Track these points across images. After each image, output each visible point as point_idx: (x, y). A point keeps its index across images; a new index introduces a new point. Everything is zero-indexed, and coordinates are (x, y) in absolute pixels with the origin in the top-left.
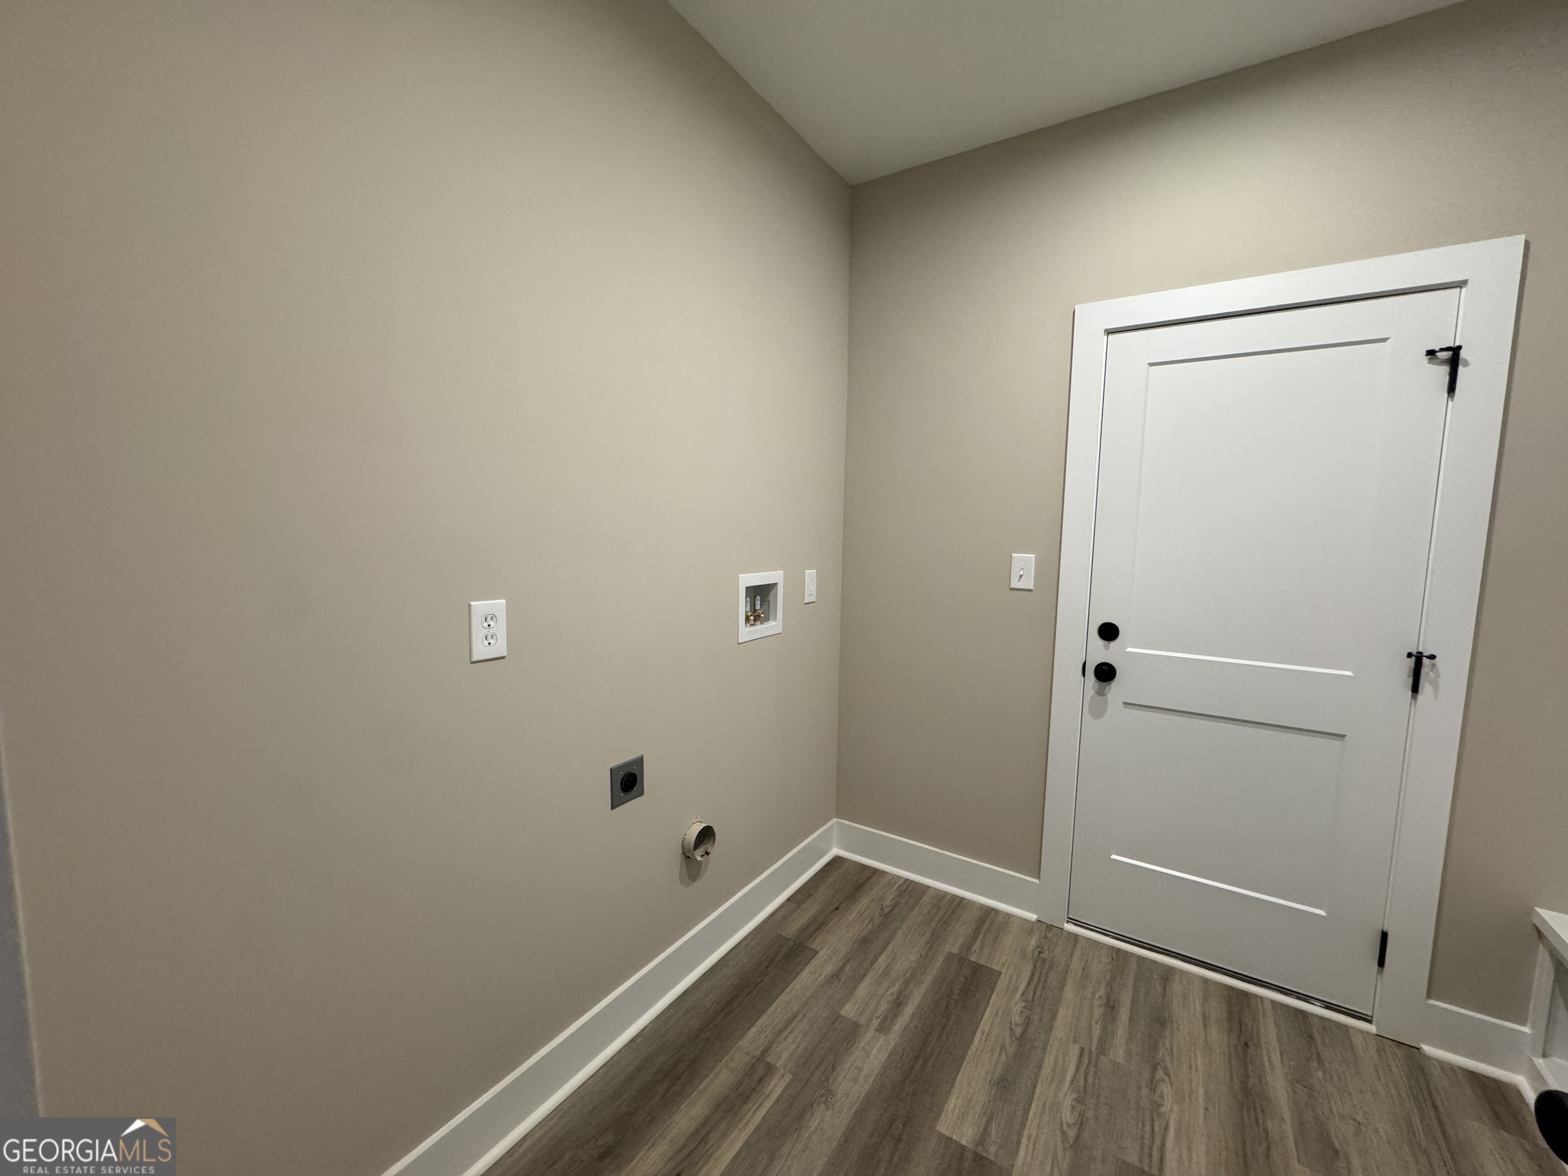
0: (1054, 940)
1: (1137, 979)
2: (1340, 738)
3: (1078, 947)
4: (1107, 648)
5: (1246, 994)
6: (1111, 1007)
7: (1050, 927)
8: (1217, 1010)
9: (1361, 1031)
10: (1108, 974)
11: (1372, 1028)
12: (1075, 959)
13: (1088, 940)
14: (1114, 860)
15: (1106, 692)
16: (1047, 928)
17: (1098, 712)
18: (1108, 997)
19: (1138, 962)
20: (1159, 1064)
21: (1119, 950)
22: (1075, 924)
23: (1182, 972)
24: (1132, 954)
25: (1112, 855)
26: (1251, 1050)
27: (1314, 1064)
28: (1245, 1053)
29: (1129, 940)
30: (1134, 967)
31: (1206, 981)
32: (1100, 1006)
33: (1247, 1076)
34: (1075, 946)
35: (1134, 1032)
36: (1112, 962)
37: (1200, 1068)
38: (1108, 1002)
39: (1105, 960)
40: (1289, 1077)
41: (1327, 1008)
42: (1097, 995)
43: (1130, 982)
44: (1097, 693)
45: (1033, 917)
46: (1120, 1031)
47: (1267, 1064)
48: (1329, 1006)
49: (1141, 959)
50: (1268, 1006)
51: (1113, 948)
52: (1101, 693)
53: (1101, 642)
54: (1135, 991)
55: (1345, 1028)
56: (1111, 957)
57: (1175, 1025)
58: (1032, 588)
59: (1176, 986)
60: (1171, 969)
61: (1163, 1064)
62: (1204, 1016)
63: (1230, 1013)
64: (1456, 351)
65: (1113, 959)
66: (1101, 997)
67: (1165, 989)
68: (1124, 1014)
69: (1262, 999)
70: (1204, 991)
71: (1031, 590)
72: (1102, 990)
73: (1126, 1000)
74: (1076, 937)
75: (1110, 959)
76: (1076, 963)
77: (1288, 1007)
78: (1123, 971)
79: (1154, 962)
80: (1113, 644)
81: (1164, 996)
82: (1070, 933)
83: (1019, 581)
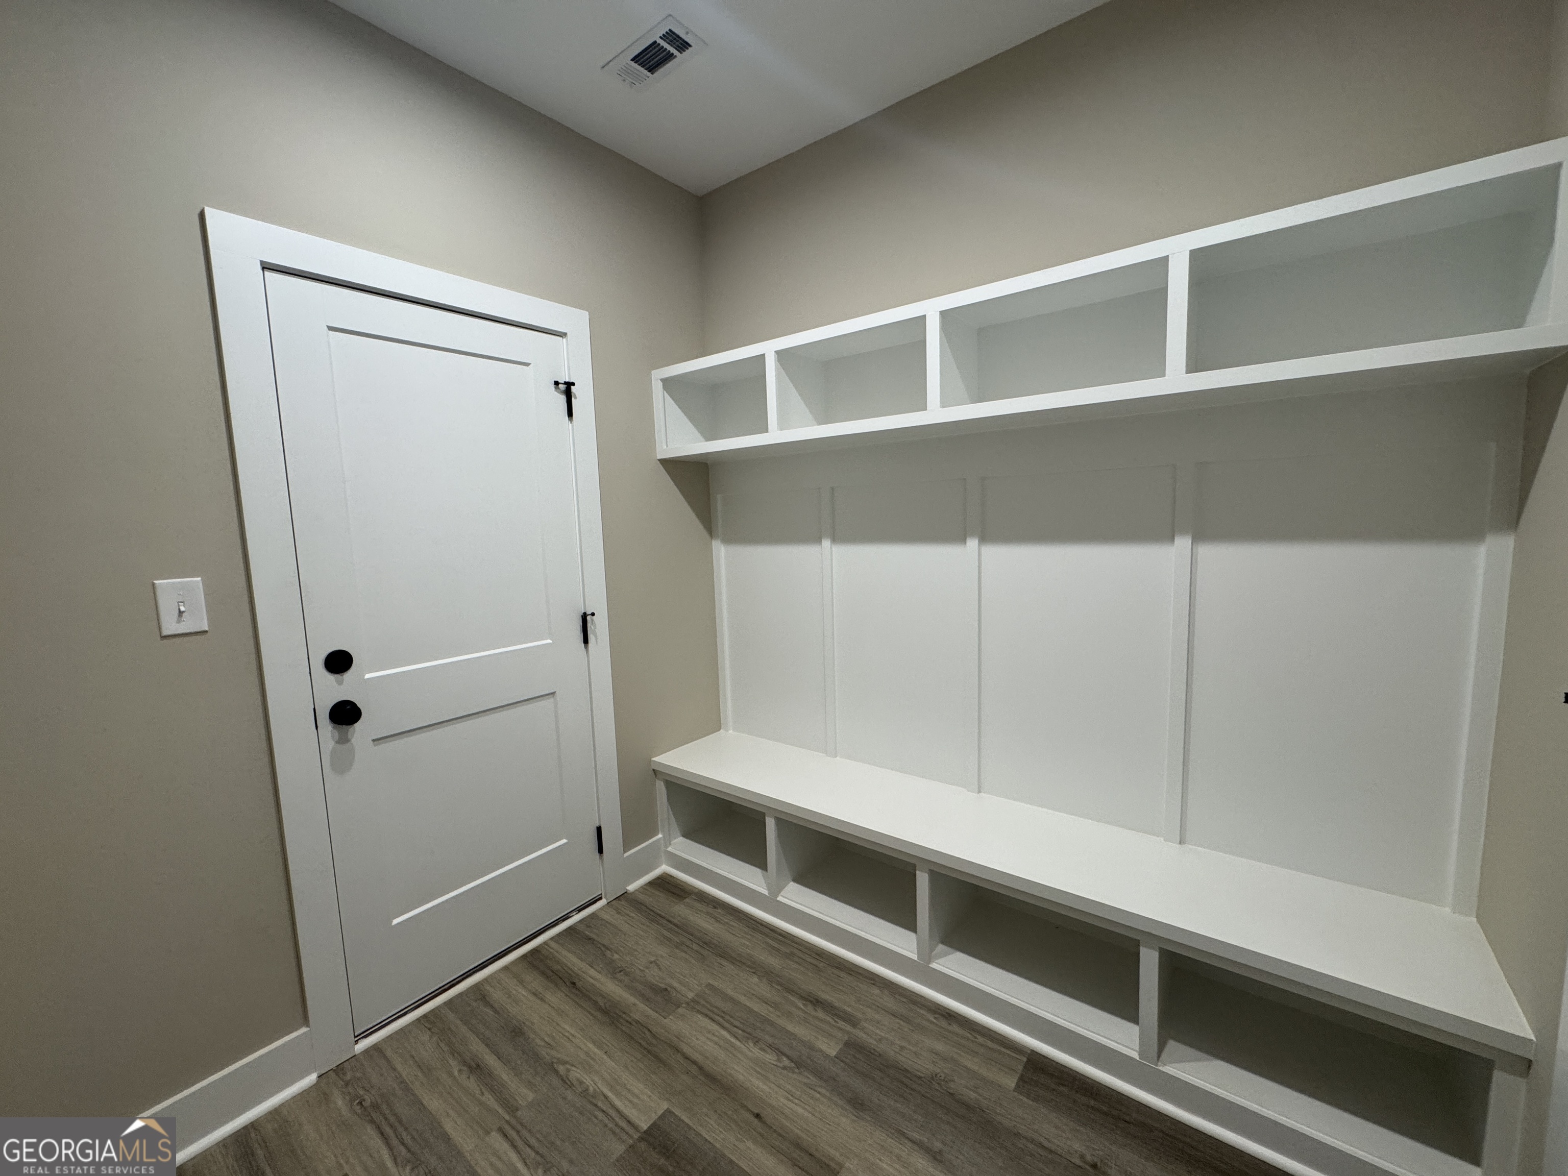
0: (358, 1075)
1: (466, 1023)
2: (552, 696)
3: (389, 1053)
4: (340, 683)
5: (535, 951)
6: (476, 1068)
7: (339, 1070)
8: (535, 981)
9: (602, 909)
10: (442, 1045)
11: (603, 902)
12: (399, 1067)
13: (390, 1037)
14: (398, 924)
15: (349, 737)
16: (337, 1074)
17: (342, 764)
18: (465, 1063)
19: (450, 1009)
20: (552, 1063)
21: (425, 1016)
22: (366, 1037)
23: (486, 980)
24: (438, 1008)
25: (392, 922)
26: (579, 984)
27: (608, 953)
28: (577, 989)
29: (425, 999)
30: (451, 1016)
31: (506, 968)
32: (469, 1078)
33: (596, 1003)
34: (385, 1057)
35: (513, 1064)
36: (433, 1033)
37: (573, 1032)
38: (470, 1067)
39: (425, 1037)
40: (610, 976)
41: (580, 911)
42: (456, 1073)
43: (464, 1029)
44: (338, 742)
45: (313, 1078)
46: (505, 1077)
47: (592, 981)
48: (580, 909)
49: (449, 1003)
50: (553, 944)
51: (418, 1020)
52: (343, 740)
53: (331, 678)
54: (477, 1034)
55: (593, 916)
56: (427, 1030)
57: (527, 1023)
58: (206, 628)
59: (496, 995)
60: (477, 987)
61: (555, 1061)
62: (535, 994)
63: (543, 973)
64: (569, 385)
65: (429, 1029)
66: (460, 1071)
67: (492, 1007)
68: (491, 1060)
69: (545, 943)
70: (514, 977)
71: (206, 632)
72: (454, 1064)
73: (477, 1047)
74: (376, 1047)
75: (428, 1032)
76: (406, 1071)
77: (560, 935)
78: (449, 1029)
79: (460, 995)
80: (348, 676)
81: (496, 1011)
82: (366, 1052)
83: (179, 622)
